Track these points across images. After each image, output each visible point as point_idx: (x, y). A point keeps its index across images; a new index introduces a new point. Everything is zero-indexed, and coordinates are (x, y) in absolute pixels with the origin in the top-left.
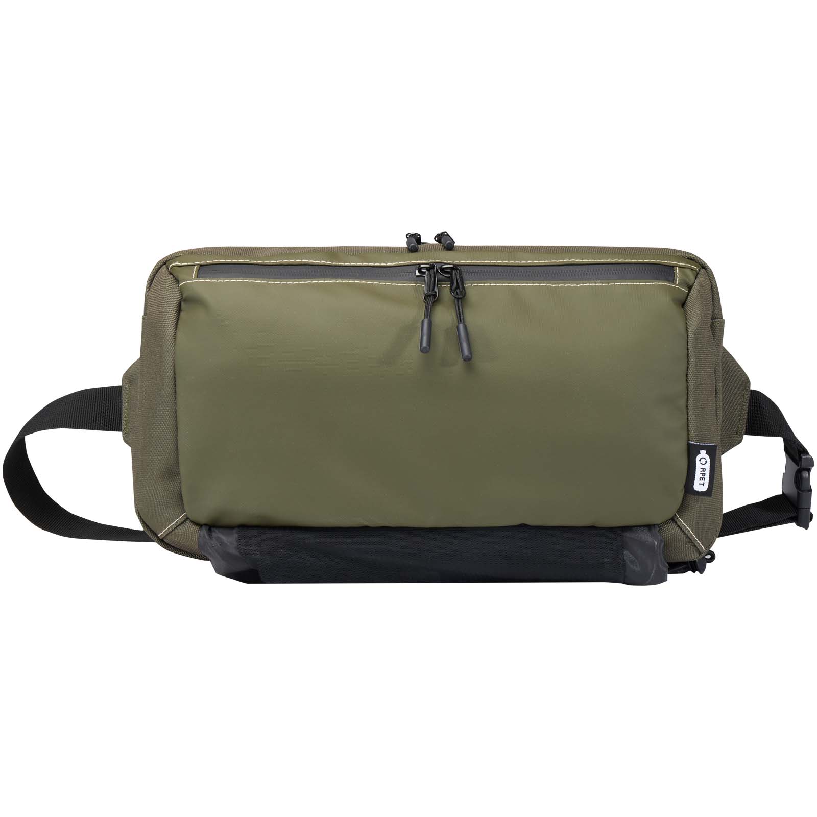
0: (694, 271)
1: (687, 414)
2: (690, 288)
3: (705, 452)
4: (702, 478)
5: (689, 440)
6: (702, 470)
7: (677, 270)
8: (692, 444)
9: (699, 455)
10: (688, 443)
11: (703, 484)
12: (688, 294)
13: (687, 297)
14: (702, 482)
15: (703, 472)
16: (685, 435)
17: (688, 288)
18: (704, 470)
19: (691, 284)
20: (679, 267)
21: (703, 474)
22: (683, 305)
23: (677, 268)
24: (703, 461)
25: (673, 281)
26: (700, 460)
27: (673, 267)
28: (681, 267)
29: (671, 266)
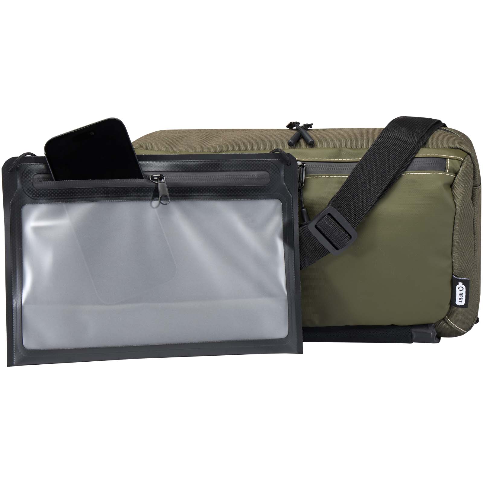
0: (460, 161)
1: (452, 259)
2: (456, 174)
3: (462, 283)
4: (461, 298)
5: (453, 274)
6: (460, 294)
7: (448, 161)
8: (454, 277)
9: (458, 285)
10: (452, 277)
11: (462, 301)
12: (455, 178)
13: (454, 180)
14: (461, 300)
15: (461, 295)
16: (450, 270)
17: (455, 173)
18: (461, 294)
19: (457, 170)
20: (450, 159)
21: (461, 296)
22: (451, 185)
23: (448, 159)
24: (461, 289)
25: (444, 170)
26: (459, 288)
27: (445, 159)
28: (451, 159)
29: (444, 158)
